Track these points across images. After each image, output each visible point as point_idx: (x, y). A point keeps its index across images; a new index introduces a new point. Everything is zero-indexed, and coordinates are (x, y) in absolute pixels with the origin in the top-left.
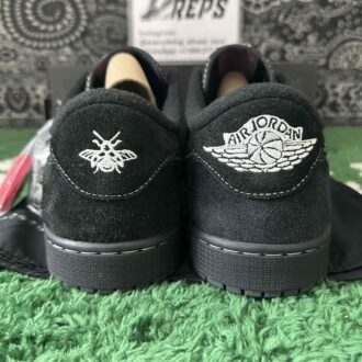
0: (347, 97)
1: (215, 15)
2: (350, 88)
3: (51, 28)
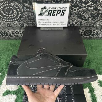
0: (97, 33)
1: (61, 15)
2: (99, 31)
3: (10, 16)
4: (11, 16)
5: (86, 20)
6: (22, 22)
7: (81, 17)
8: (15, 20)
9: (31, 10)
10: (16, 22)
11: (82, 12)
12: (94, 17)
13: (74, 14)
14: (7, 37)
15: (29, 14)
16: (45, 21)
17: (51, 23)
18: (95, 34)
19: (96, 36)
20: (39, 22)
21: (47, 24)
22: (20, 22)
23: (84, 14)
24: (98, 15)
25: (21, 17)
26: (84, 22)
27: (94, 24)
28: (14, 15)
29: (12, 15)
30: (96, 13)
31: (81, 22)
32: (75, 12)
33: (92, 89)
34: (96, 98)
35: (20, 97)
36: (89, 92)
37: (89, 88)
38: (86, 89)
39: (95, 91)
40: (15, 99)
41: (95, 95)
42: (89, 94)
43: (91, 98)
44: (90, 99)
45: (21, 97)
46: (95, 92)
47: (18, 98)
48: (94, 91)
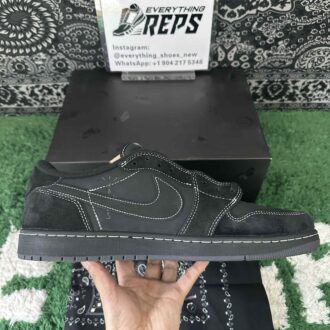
0: (306, 89)
1: (188, 31)
2: (310, 83)
3: (20, 36)
4: (25, 38)
5: (267, 47)
6: (61, 56)
7: (251, 37)
8: (38, 51)
9: (90, 18)
10: (42, 55)
11: (255, 20)
12: (293, 37)
13: (230, 28)
14: (14, 106)
15: (82, 30)
16: (136, 52)
17: (155, 57)
18: (298, 92)
19: (300, 100)
20: (117, 56)
21: (141, 60)
22: (55, 58)
23: (260, 29)
24: (307, 29)
25: (56, 41)
26: (261, 55)
27: (295, 60)
28: (33, 35)
29: (29, 35)
30: (301, 23)
31: (252, 55)
32: (231, 20)
33: (287, 269)
34: (300, 295)
35: (57, 296)
36: (278, 278)
37: (277, 264)
38: (268, 268)
39: (296, 275)
40: (40, 304)
41: (297, 285)
42: (279, 285)
43: (284, 294)
44: (282, 299)
45: (61, 298)
46: (298, 278)
47: (52, 299)
48: (292, 275)
